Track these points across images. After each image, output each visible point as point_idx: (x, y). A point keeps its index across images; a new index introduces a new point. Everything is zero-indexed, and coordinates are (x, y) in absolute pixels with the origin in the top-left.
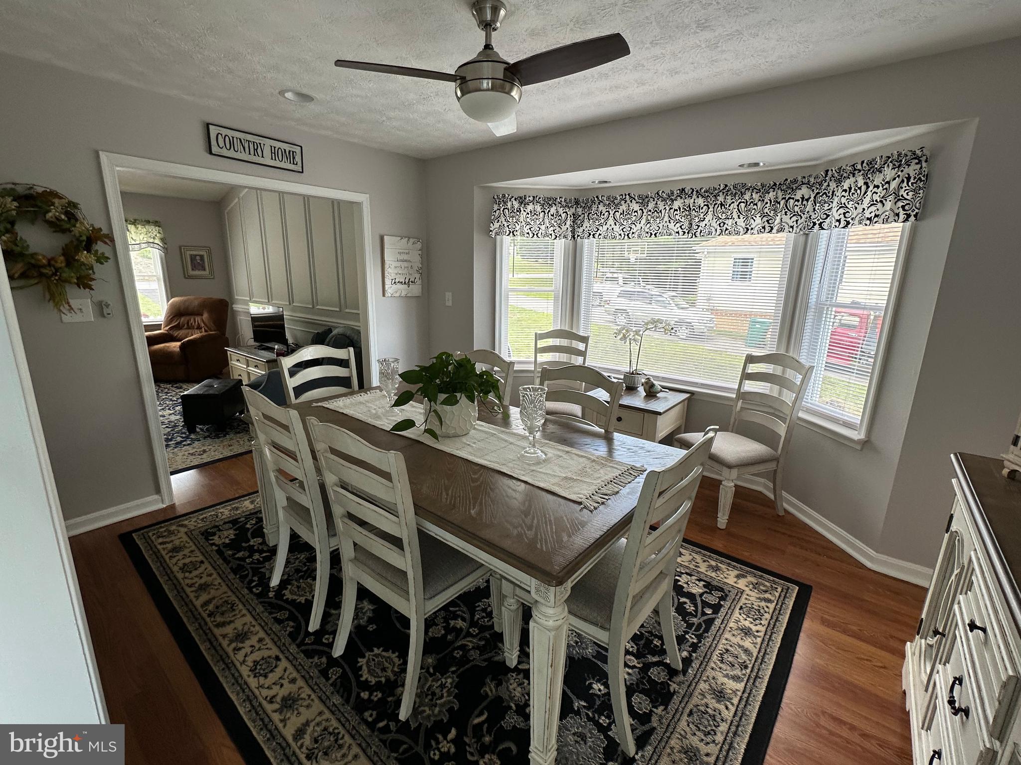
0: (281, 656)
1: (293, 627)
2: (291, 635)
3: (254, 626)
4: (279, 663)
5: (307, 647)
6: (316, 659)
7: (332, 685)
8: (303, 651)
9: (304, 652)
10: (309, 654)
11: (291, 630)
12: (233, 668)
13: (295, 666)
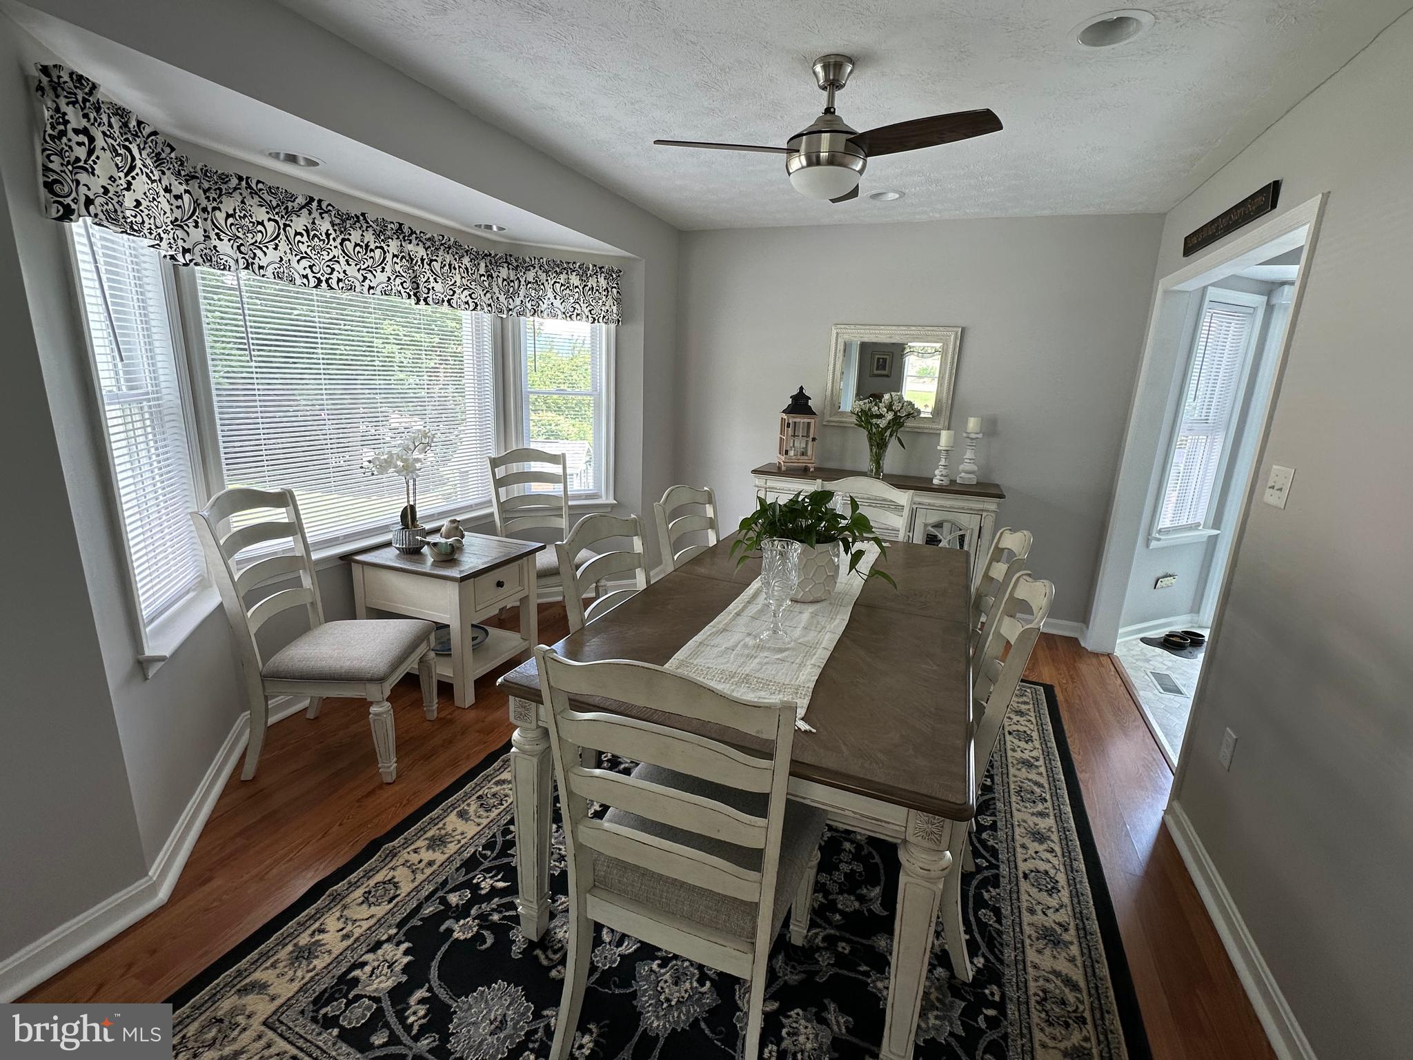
0: (1021, 875)
1: (988, 891)
2: (996, 885)
3: (1030, 937)
4: (1027, 872)
5: (991, 859)
6: (991, 843)
7: (996, 816)
8: (997, 859)
9: (996, 857)
10: (994, 852)
11: (991, 889)
12: (1077, 910)
13: (1014, 855)
